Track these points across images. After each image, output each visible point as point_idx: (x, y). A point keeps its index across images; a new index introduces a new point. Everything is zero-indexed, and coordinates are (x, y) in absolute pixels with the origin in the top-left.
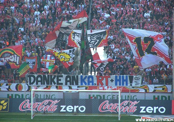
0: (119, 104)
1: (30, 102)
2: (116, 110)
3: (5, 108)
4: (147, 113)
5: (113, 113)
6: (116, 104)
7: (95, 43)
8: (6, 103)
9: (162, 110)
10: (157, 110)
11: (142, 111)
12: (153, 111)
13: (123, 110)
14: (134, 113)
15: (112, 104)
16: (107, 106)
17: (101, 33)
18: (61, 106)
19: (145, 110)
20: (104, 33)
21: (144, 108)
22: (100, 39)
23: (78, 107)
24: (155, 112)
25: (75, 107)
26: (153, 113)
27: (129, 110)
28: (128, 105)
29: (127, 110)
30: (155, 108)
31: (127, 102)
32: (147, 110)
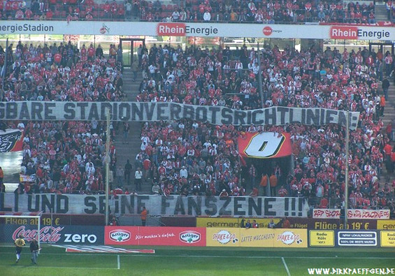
0: (39, 231)
4: (73, 243)
6: (34, 231)
7: (7, 146)
9: (92, 238)
10: (86, 238)
11: (66, 240)
12: (81, 240)
13: (43, 239)
15: (29, 231)
16: (24, 233)
17: (14, 134)
19: (71, 238)
20: (19, 133)
21: (69, 236)
22: (13, 140)
24: (83, 241)
26: (81, 243)
27: (51, 238)
28: (49, 232)
29: (48, 238)
30: (84, 236)
31: (47, 228)
32: (74, 238)
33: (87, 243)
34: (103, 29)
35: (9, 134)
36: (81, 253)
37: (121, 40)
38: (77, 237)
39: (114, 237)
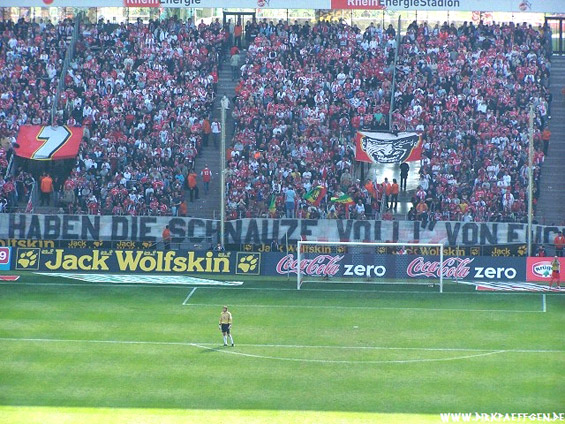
0: (441, 263)
1: (295, 258)
2: (435, 273)
3: (253, 268)
4: (485, 279)
5: (431, 277)
6: (435, 263)
7: (400, 155)
8: (255, 261)
9: (510, 273)
10: (502, 273)
11: (477, 275)
12: (496, 275)
13: (446, 273)
14: (465, 279)
15: (428, 263)
16: (421, 266)
17: (410, 139)
18: (346, 266)
19: (483, 273)
20: (415, 138)
21: (480, 269)
22: (408, 147)
23: (372, 267)
24: (499, 276)
25: (369, 268)
26: (495, 279)
27: (458, 272)
28: (455, 265)
29: (454, 273)
30: (500, 270)
31: (453, 260)
32: (487, 272)
33: (504, 278)
34: (523, 5)
35: (402, 139)
36: (495, 291)
37: (546, 19)
38: (490, 272)
39: (538, 272)
